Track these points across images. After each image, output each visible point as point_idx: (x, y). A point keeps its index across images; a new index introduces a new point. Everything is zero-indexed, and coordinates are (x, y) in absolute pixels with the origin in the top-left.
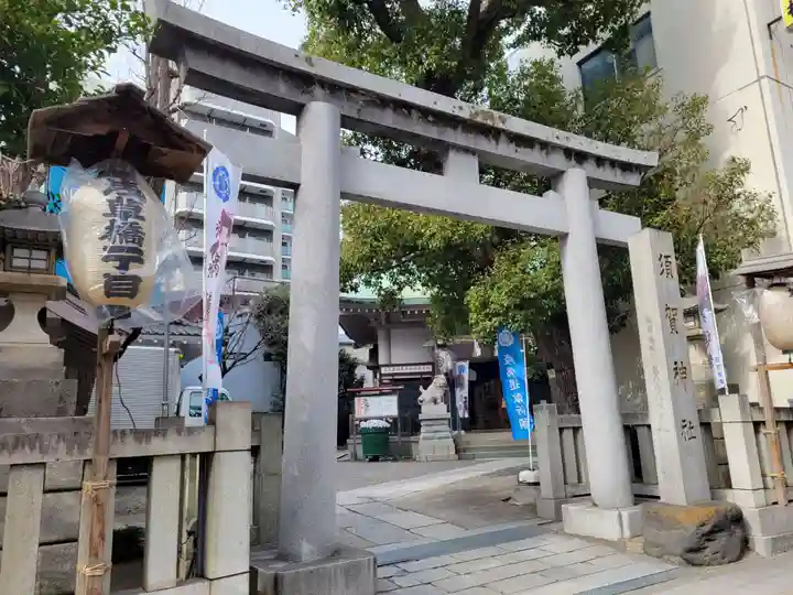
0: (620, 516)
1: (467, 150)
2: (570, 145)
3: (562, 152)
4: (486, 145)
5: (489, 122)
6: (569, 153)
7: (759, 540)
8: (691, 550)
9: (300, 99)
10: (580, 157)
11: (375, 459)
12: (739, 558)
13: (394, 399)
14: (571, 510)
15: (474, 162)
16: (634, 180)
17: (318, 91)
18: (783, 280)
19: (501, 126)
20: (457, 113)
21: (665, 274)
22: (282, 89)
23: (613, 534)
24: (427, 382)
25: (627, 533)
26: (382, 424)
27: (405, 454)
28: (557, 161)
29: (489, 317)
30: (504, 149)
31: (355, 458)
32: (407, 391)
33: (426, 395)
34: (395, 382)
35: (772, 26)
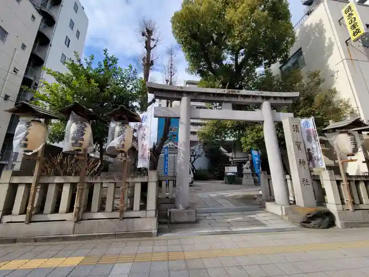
0: (282, 208)
1: (228, 102)
2: (263, 95)
3: (261, 98)
4: (234, 99)
5: (234, 93)
6: (263, 97)
7: (338, 222)
8: (304, 222)
9: (180, 97)
10: (267, 98)
11: (231, 184)
12: (327, 228)
13: (236, 167)
14: (268, 204)
15: (230, 105)
16: (290, 102)
17: (184, 94)
18: (347, 130)
19: (238, 93)
20: (224, 93)
21: (295, 131)
22: (175, 96)
23: (279, 213)
24: (245, 163)
25: (284, 214)
26: (233, 174)
27: (240, 183)
28: (259, 100)
29: (247, 145)
30: (240, 100)
31: (226, 183)
32: (240, 165)
33: (245, 166)
34: (237, 163)
35: (348, 42)
